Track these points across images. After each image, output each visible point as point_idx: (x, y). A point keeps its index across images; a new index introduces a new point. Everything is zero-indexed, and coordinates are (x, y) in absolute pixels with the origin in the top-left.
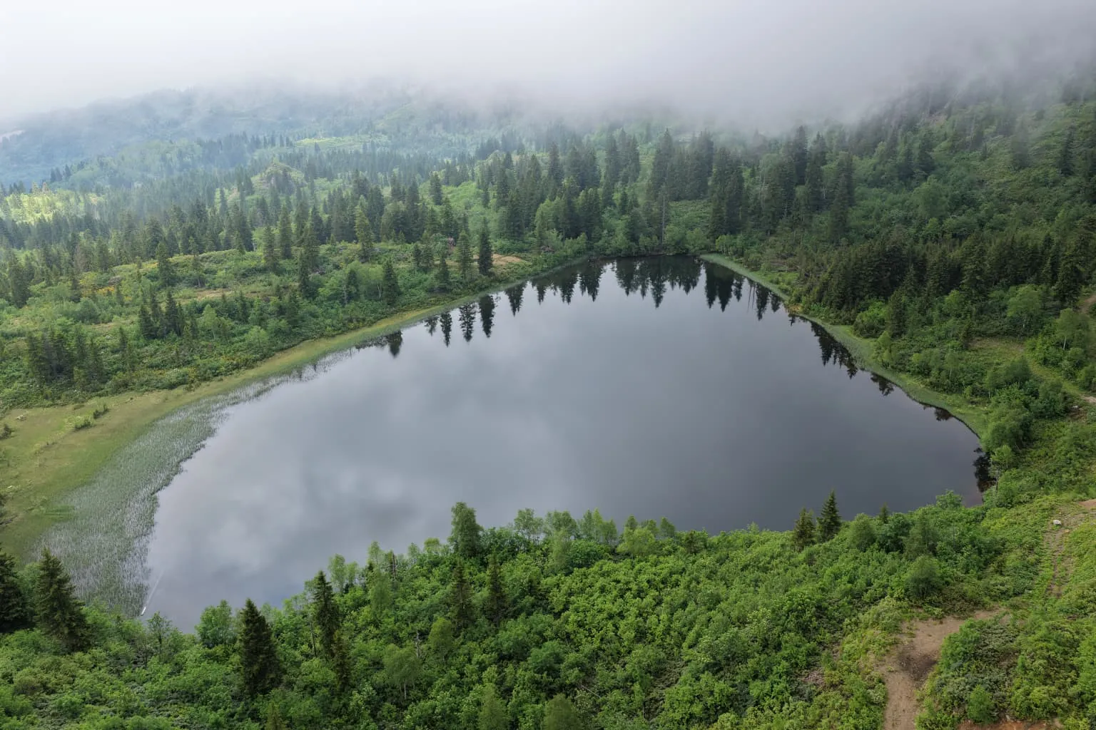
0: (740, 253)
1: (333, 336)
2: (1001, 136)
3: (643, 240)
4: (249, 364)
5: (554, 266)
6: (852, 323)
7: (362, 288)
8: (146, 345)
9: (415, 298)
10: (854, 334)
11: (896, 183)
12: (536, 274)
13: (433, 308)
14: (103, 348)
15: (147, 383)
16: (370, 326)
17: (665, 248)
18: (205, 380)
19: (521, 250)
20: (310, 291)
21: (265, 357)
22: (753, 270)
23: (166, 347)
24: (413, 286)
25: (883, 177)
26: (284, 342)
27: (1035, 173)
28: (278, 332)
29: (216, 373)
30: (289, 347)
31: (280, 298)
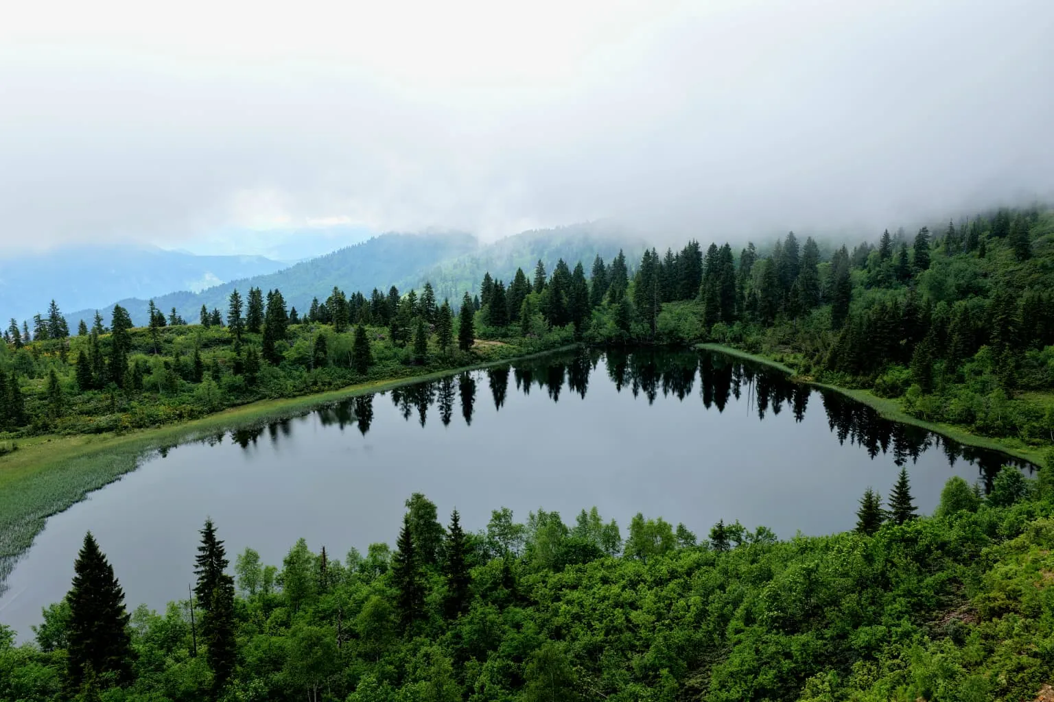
0: (737, 339)
1: (294, 396)
2: (997, 237)
3: (636, 328)
4: (192, 416)
5: (541, 350)
6: (870, 387)
7: (331, 353)
8: (79, 394)
9: (389, 368)
10: (877, 395)
11: (894, 280)
12: (520, 356)
13: (408, 378)
14: (30, 395)
15: (73, 427)
16: (337, 390)
17: (658, 337)
18: (140, 427)
19: (505, 336)
20: (274, 358)
21: (213, 410)
22: (754, 353)
23: (103, 396)
24: (387, 359)
25: (879, 278)
26: (237, 399)
27: (1040, 261)
28: (233, 388)
29: (155, 421)
30: (243, 404)
31: (239, 354)
